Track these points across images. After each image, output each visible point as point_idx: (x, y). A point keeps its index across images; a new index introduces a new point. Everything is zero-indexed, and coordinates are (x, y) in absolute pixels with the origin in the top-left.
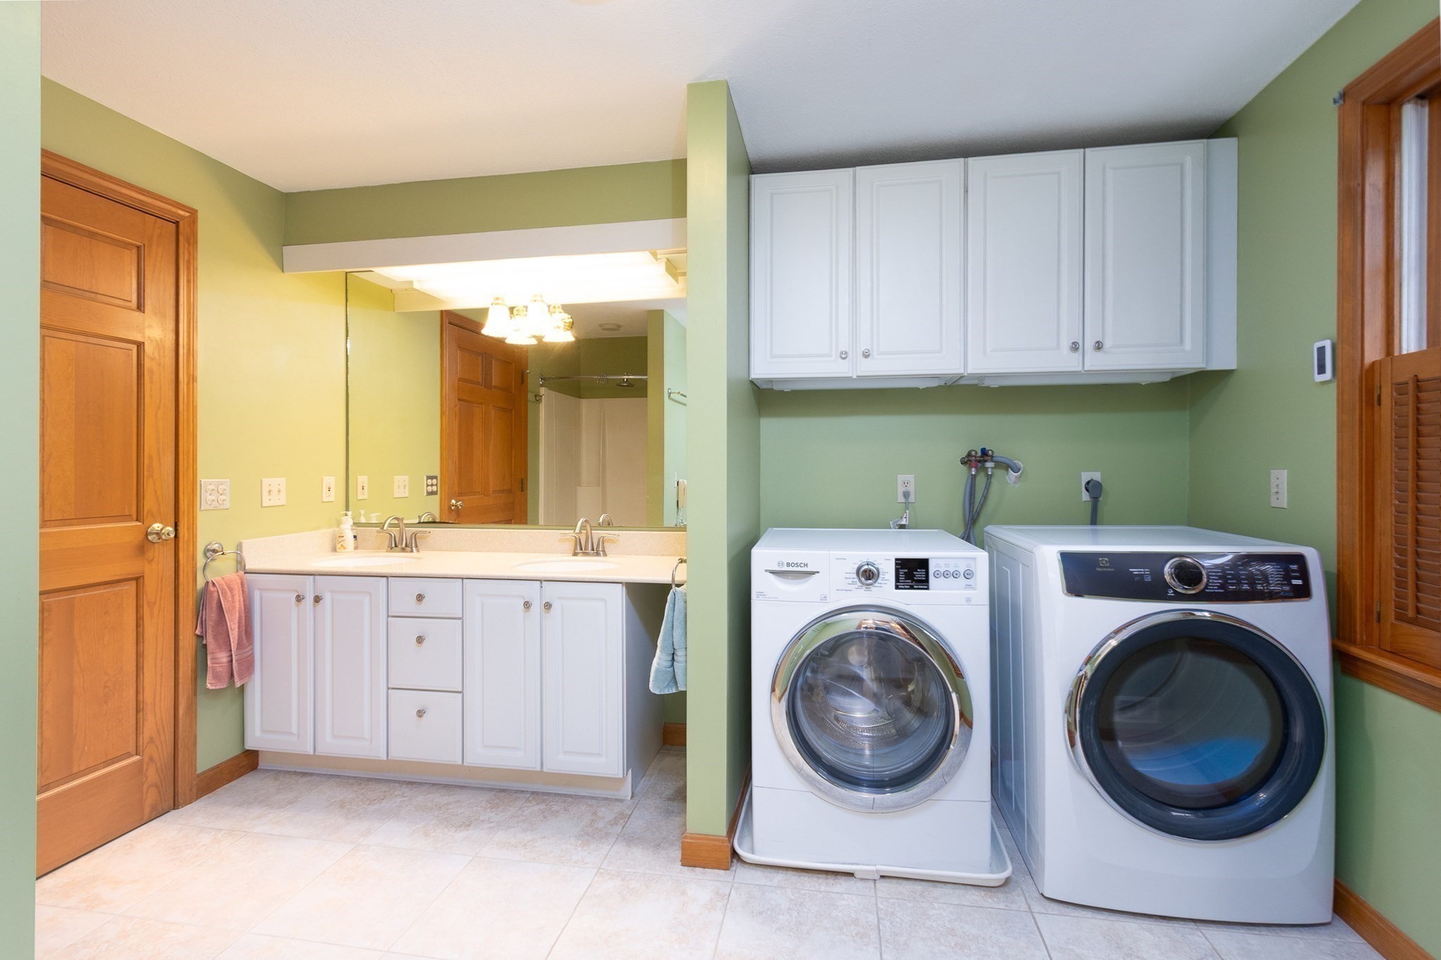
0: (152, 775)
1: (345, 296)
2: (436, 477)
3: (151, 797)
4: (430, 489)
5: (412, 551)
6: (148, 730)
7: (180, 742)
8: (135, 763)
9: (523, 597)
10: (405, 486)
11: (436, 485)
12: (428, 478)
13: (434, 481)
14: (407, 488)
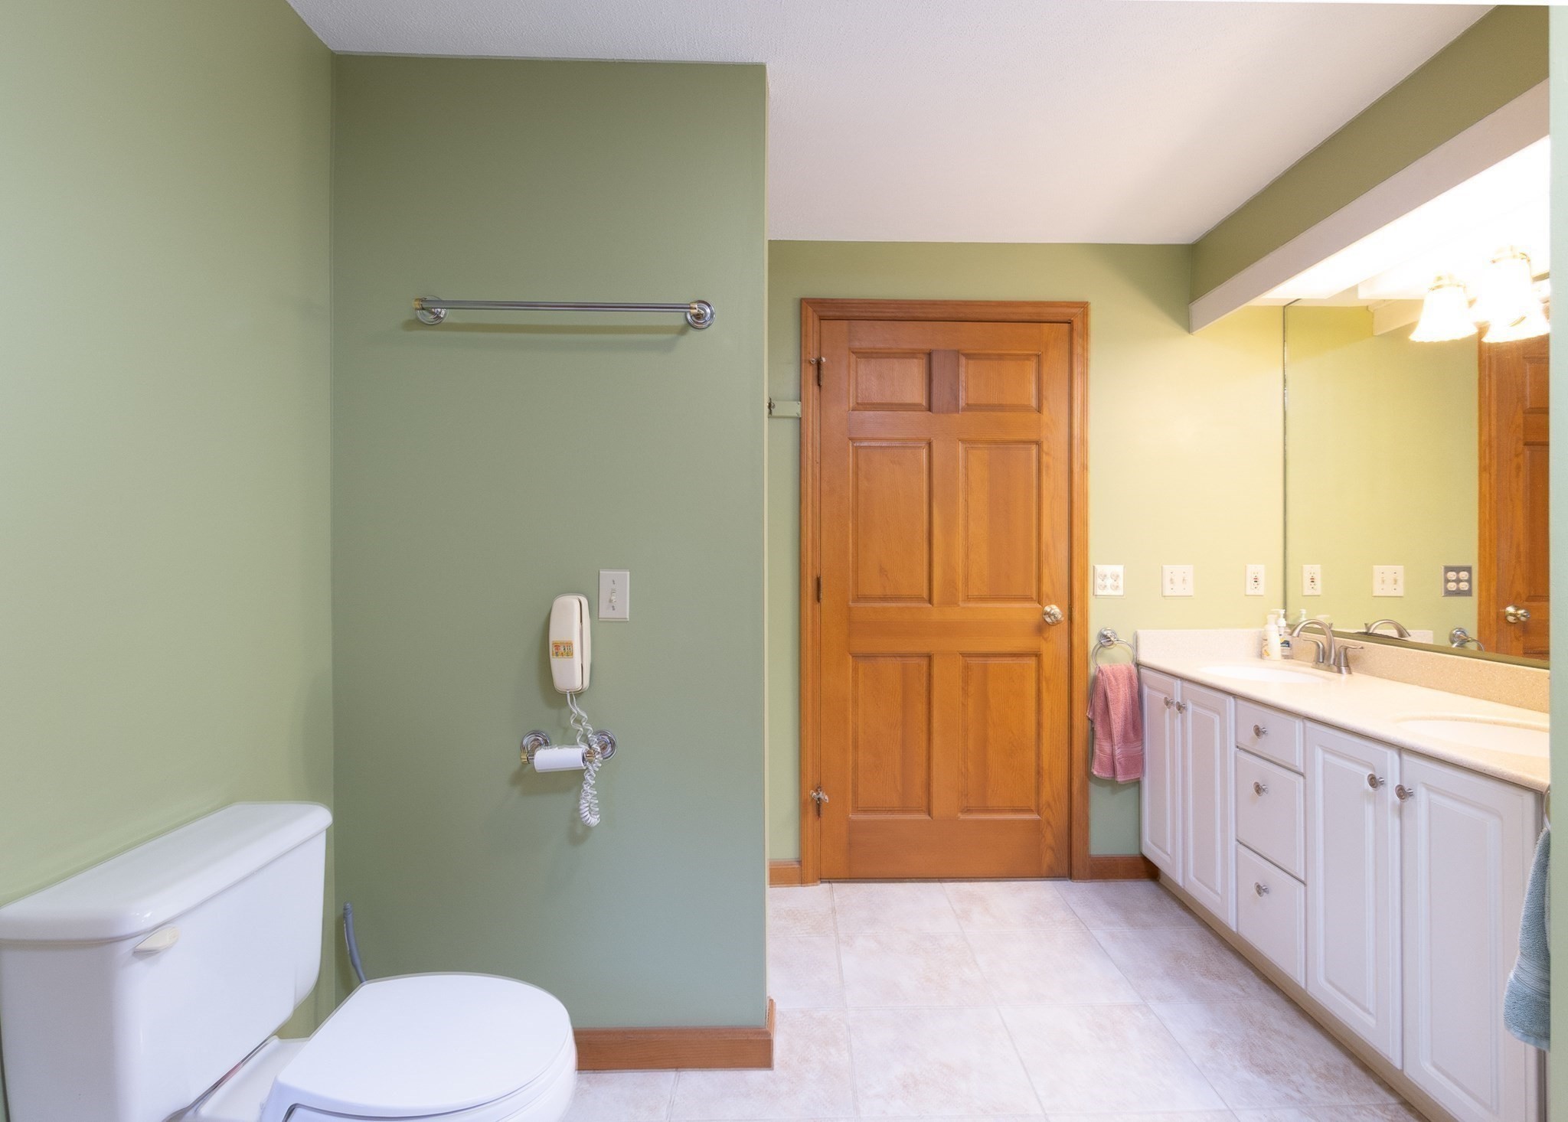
0: (1049, 838)
1: (1282, 336)
2: (1469, 569)
3: (1048, 858)
4: (1452, 586)
5: (1340, 671)
6: (1046, 794)
7: (1075, 817)
8: (1033, 821)
9: (1374, 769)
10: (1396, 581)
11: (1469, 581)
12: (1448, 569)
13: (1464, 575)
14: (1401, 581)
